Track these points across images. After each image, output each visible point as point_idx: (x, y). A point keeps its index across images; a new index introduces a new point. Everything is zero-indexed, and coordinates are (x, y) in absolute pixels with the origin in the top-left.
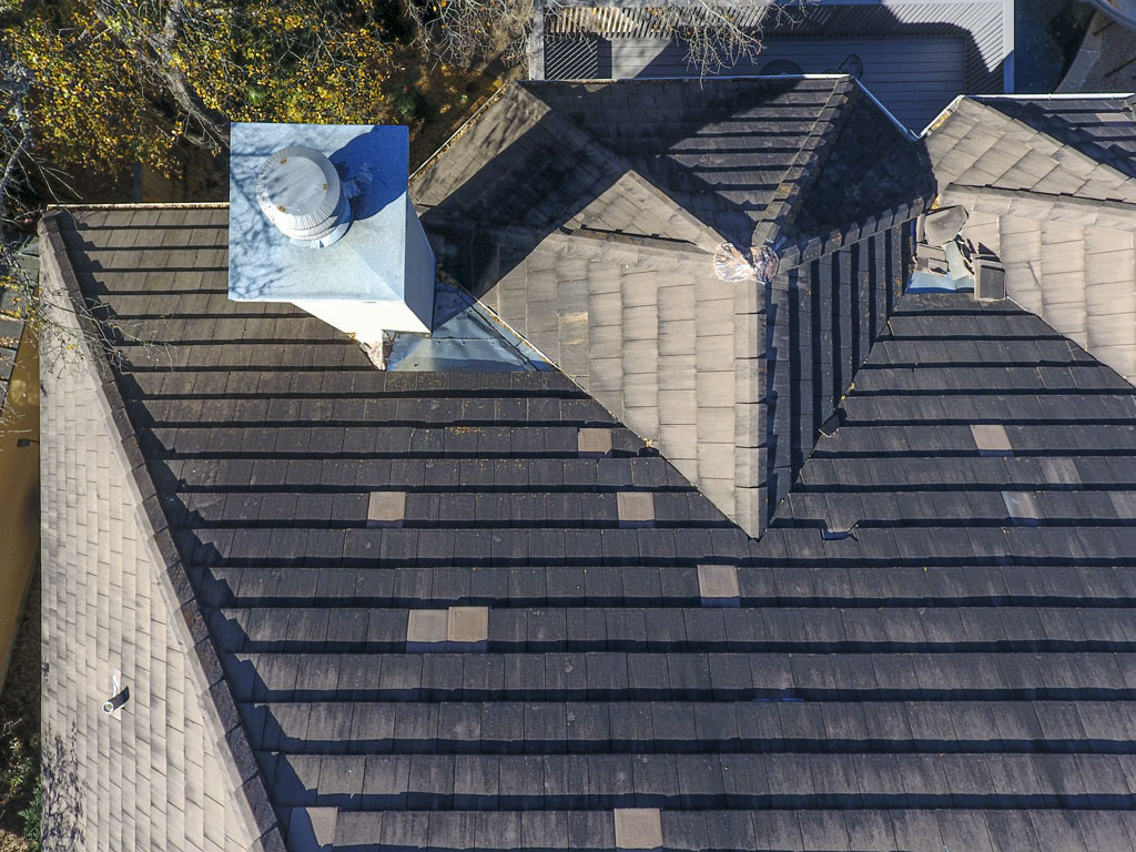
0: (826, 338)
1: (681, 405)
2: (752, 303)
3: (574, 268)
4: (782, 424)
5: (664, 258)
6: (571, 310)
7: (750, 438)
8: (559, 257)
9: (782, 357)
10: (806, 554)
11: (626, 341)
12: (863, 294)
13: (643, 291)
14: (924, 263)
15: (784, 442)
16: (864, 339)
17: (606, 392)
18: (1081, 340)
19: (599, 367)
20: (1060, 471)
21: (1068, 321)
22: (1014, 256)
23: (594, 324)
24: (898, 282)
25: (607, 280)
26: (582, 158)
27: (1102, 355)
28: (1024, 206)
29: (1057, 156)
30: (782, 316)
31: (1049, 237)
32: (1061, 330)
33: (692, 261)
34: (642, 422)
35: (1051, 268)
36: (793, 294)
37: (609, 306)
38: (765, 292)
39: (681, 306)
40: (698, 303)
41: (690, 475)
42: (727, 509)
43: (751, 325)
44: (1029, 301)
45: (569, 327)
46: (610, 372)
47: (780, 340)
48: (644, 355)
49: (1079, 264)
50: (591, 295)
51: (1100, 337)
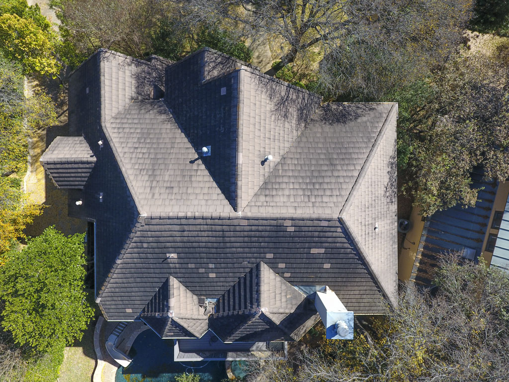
0: (242, 294)
1: (272, 283)
2: (262, 304)
3: (289, 306)
4: (255, 281)
5: (275, 310)
6: (290, 298)
7: (262, 279)
8: (292, 308)
9: (254, 293)
10: (253, 259)
11: (281, 294)
12: (232, 300)
13: (278, 303)
14: (213, 304)
15: (254, 277)
16: (231, 291)
17: (284, 283)
18: (188, 290)
19: (285, 288)
20: (202, 270)
21: (189, 294)
22: (197, 306)
23: (286, 296)
24: (221, 301)
25: (284, 305)
26: (286, 327)
27: (184, 288)
28: (196, 317)
29: (189, 327)
30: (254, 300)
31: (192, 311)
32: (190, 292)
33: (271, 311)
34: (278, 279)
35: (191, 305)
36: (252, 303)
37: (284, 300)
38: (259, 305)
39: (272, 301)
40: (270, 303)
41: (271, 270)
42: (265, 265)
43: (262, 300)
44: (195, 297)
45: (290, 294)
46: (284, 287)
47: (255, 296)
48: (278, 292)
49: (188, 306)
50: (286, 301)
51: (185, 292)
